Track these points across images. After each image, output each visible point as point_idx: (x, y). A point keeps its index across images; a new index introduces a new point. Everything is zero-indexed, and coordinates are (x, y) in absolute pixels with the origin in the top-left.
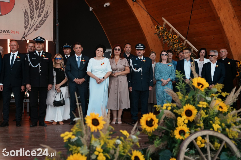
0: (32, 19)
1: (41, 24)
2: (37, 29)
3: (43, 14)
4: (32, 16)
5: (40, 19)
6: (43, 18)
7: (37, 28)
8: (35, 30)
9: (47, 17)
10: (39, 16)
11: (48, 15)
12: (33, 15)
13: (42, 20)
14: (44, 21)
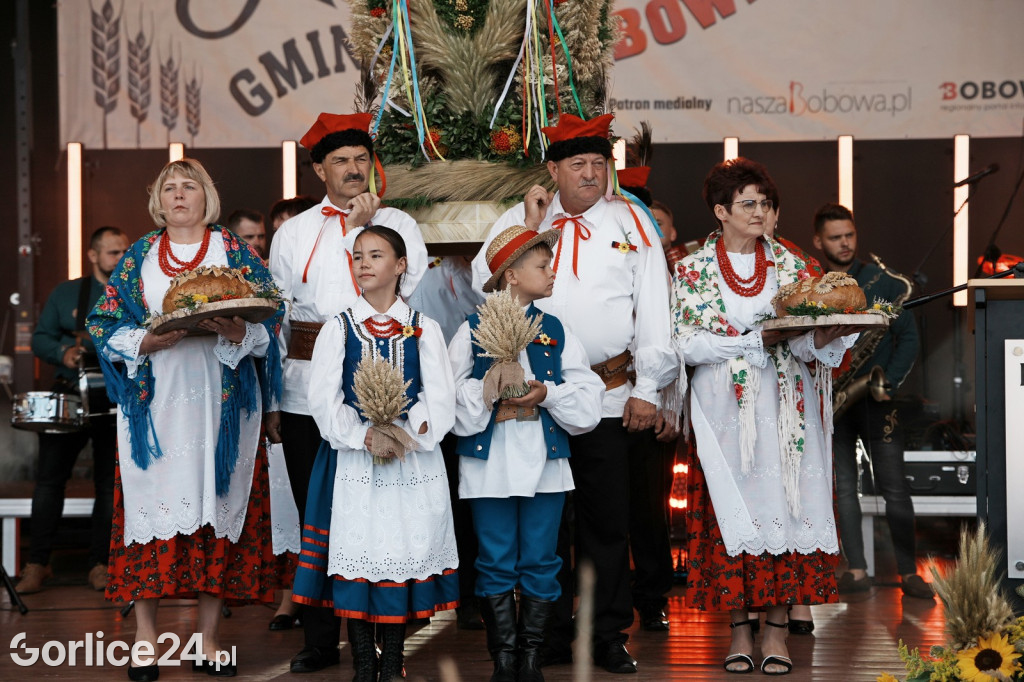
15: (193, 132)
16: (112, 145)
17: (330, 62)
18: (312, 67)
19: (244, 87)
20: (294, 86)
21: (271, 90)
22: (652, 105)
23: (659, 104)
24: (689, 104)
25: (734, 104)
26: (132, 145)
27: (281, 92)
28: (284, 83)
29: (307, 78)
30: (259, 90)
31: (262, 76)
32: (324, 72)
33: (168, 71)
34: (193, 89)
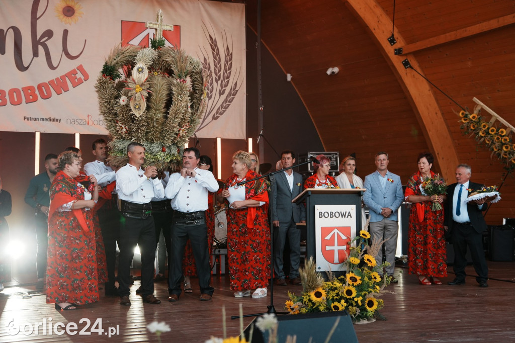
0: (210, 98)
1: (224, 107)
2: (218, 117)
3: (228, 90)
4: (209, 92)
5: (223, 97)
6: (227, 96)
7: (218, 115)
8: (215, 118)
9: (234, 95)
10: (221, 93)
11: (237, 91)
12: (211, 92)
13: (226, 100)
14: (230, 101)
22: (40, 120)
23: (42, 119)
24: (53, 120)
25: (69, 121)
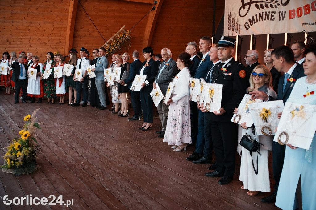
15: (239, 33)
16: (229, 36)
17: (258, 20)
18: (256, 21)
19: (246, 25)
20: (253, 24)
21: (250, 25)
22: (310, 24)
23: (312, 24)
26: (232, 36)
27: (251, 25)
28: (252, 24)
29: (255, 23)
30: (248, 25)
31: (249, 23)
32: (257, 21)
33: (237, 23)
34: (240, 26)
